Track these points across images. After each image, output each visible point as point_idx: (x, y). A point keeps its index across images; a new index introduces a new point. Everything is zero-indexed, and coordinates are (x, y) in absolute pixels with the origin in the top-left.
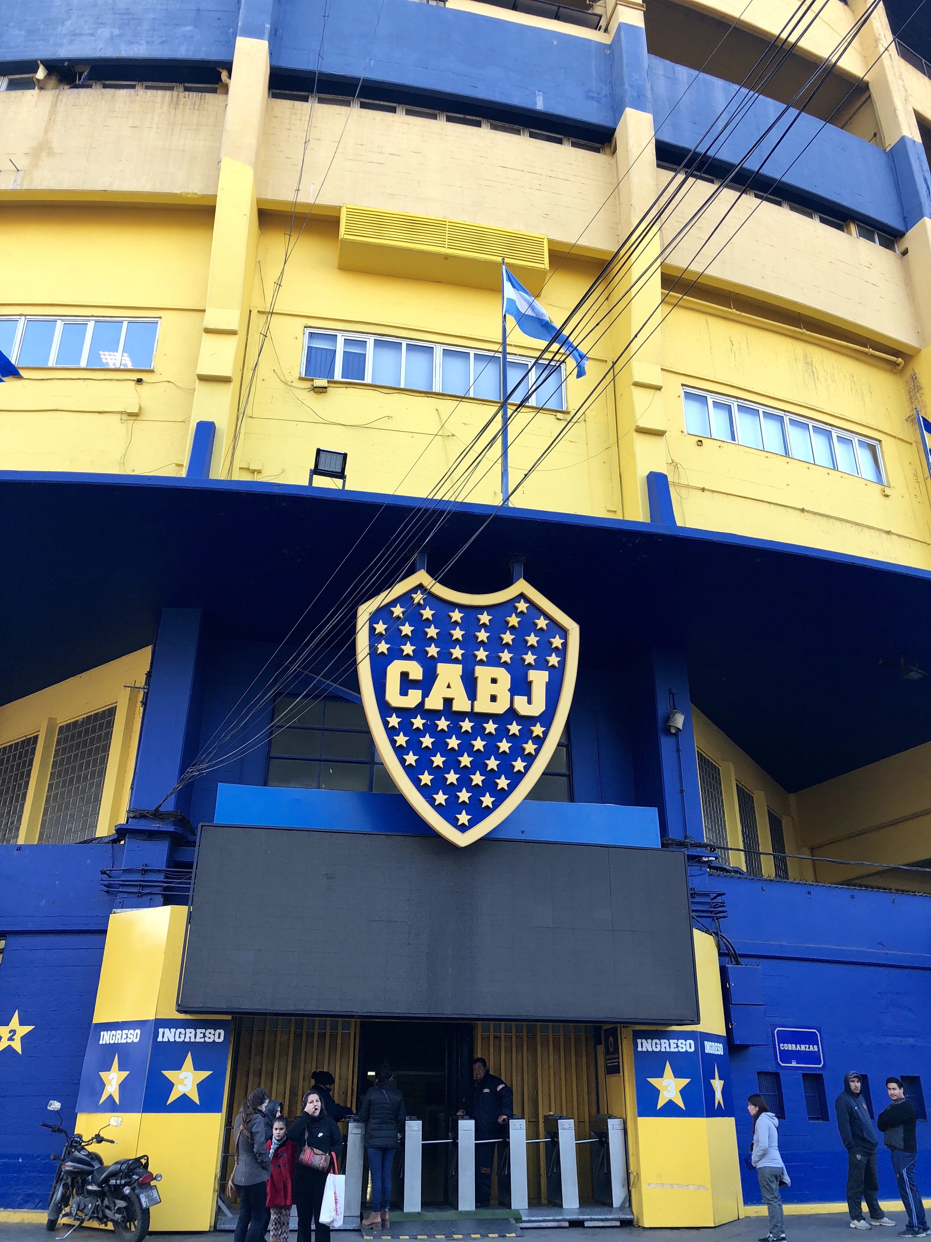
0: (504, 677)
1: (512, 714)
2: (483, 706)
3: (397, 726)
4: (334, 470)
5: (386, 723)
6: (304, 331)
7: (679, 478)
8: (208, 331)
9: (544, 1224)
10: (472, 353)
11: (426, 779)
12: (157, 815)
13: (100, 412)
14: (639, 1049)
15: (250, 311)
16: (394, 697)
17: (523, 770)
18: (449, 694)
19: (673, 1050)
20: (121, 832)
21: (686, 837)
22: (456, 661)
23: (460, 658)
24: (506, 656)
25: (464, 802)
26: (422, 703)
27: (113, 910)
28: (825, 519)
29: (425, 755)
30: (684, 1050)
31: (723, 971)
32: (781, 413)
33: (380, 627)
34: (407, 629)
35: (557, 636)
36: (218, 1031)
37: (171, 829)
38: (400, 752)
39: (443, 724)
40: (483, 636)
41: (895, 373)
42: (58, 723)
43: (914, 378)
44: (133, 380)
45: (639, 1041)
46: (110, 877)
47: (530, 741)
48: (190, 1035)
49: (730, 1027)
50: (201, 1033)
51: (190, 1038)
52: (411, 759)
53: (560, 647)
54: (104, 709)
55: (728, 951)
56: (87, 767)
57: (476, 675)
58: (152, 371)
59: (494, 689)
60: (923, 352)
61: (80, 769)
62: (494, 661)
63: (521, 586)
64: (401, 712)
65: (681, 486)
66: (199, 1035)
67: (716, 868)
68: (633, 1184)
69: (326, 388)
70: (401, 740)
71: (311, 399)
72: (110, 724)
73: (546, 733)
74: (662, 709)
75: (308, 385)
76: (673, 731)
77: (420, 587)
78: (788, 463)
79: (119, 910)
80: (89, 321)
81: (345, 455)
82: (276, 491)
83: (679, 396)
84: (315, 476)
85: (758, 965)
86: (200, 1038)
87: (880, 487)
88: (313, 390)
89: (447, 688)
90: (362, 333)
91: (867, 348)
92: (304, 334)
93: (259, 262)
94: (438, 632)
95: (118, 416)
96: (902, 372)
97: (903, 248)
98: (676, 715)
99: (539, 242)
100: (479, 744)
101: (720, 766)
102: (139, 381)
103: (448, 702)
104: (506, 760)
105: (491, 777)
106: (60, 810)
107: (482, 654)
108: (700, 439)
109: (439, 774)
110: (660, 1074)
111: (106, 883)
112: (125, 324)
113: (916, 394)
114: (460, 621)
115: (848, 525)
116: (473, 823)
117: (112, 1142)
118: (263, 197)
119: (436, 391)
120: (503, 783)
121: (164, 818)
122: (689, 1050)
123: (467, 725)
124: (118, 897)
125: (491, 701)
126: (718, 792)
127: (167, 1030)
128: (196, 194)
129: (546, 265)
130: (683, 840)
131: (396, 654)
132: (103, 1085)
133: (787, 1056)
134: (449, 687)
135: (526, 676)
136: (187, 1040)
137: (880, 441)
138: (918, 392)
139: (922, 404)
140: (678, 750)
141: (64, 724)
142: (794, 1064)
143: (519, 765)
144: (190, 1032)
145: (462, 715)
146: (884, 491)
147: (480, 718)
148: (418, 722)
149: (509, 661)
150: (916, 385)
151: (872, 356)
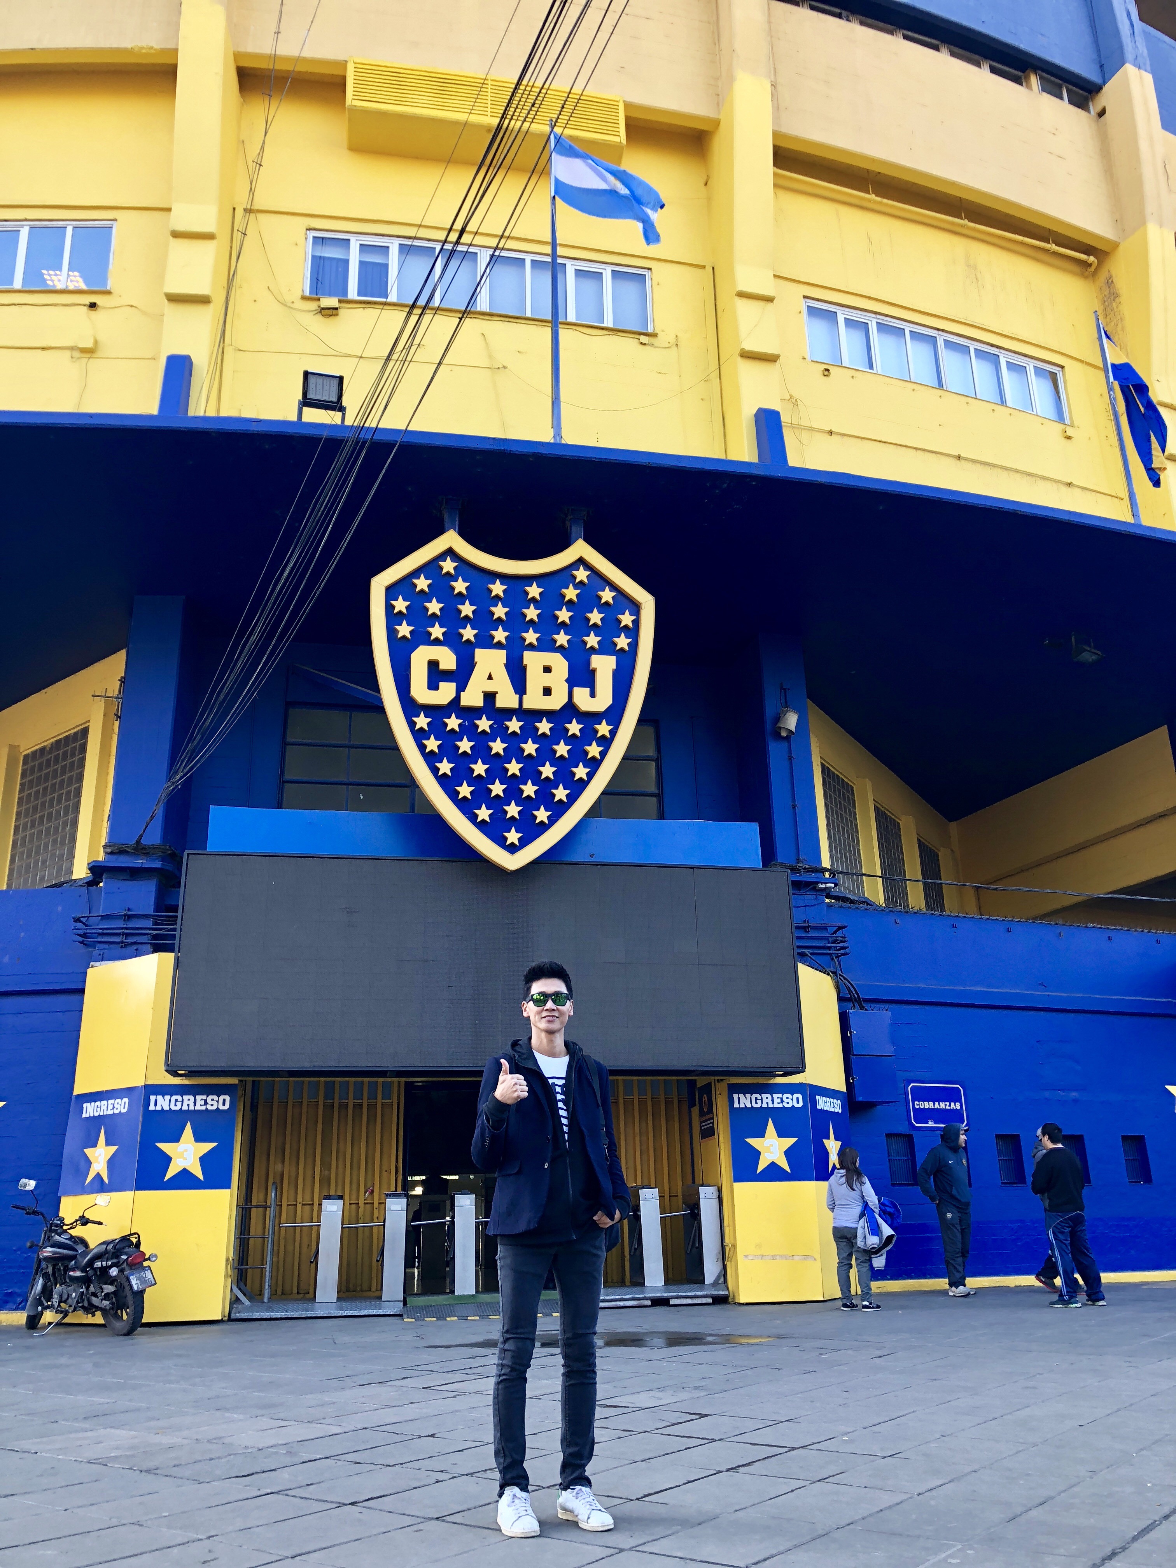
0: (560, 665)
1: (570, 710)
2: (534, 700)
3: (426, 728)
4: (327, 398)
5: (412, 724)
6: (306, 234)
7: (799, 417)
8: (176, 235)
9: (621, 1304)
10: (528, 259)
11: (465, 790)
12: (139, 849)
13: (43, 349)
14: (736, 1105)
15: (234, 209)
16: (420, 692)
17: (585, 778)
18: (490, 687)
19: (776, 1105)
20: (97, 870)
21: (798, 861)
22: (499, 646)
23: (504, 641)
24: (562, 639)
25: (513, 817)
26: (457, 698)
27: (91, 963)
28: (987, 468)
29: (462, 763)
30: (790, 1105)
31: (844, 1018)
32: (933, 333)
33: (400, 605)
34: (434, 607)
35: (627, 612)
36: (222, 1097)
37: (158, 864)
38: (431, 759)
39: (484, 724)
40: (532, 613)
41: (1086, 277)
42: (21, 751)
43: (1110, 282)
44: (84, 305)
45: (736, 1096)
46: (86, 925)
47: (594, 743)
48: (188, 1102)
49: (851, 1081)
50: (202, 1099)
51: (188, 1105)
52: (445, 767)
53: (631, 625)
54: (76, 730)
55: (850, 994)
56: (59, 802)
57: (525, 662)
58: (109, 293)
59: (547, 680)
60: (1121, 248)
61: (51, 806)
62: (546, 645)
63: (580, 549)
64: (430, 710)
65: (802, 429)
66: (200, 1102)
67: (837, 898)
68: (729, 1257)
69: (336, 309)
70: (432, 744)
71: (318, 324)
72: (83, 749)
73: (613, 733)
74: (770, 709)
75: (313, 306)
76: (784, 734)
77: (450, 552)
78: (940, 396)
79: (98, 964)
80: (22, 226)
81: (341, 379)
82: (254, 428)
83: (800, 312)
84: (305, 409)
85: (887, 1010)
86: (201, 1105)
87: (1060, 427)
88: (320, 312)
89: (488, 679)
90: (383, 235)
91: (1049, 243)
92: (306, 238)
93: (243, 142)
94: (475, 610)
95: (68, 353)
96: (1095, 273)
97: (1099, 108)
98: (787, 715)
99: (613, 106)
100: (530, 748)
101: (854, 784)
102: (93, 305)
103: (490, 697)
104: (564, 767)
105: (546, 787)
106: (29, 856)
107: (531, 637)
108: (827, 367)
109: (481, 784)
110: (761, 1133)
111: (80, 932)
112: (69, 231)
113: (1111, 303)
114: (502, 595)
115: (1018, 475)
116: (524, 842)
117: (100, 1223)
118: (242, 49)
119: (482, 310)
120: (561, 793)
121: (148, 853)
122: (796, 1105)
123: (514, 725)
124: (97, 948)
125: (544, 694)
126: (850, 815)
127: (160, 1098)
128: (152, 48)
129: (622, 138)
130: (794, 864)
131: (422, 638)
132: (89, 1163)
133: (923, 1115)
134: (490, 677)
135: (588, 663)
136: (185, 1108)
137: (1063, 367)
138: (1114, 300)
139: (1119, 317)
140: (790, 758)
141: (29, 751)
142: (931, 1124)
143: (581, 772)
144: (188, 1100)
145: (508, 713)
146: (1066, 432)
147: (530, 716)
148: (453, 723)
149: (566, 645)
150: (1112, 290)
151: (1055, 253)
